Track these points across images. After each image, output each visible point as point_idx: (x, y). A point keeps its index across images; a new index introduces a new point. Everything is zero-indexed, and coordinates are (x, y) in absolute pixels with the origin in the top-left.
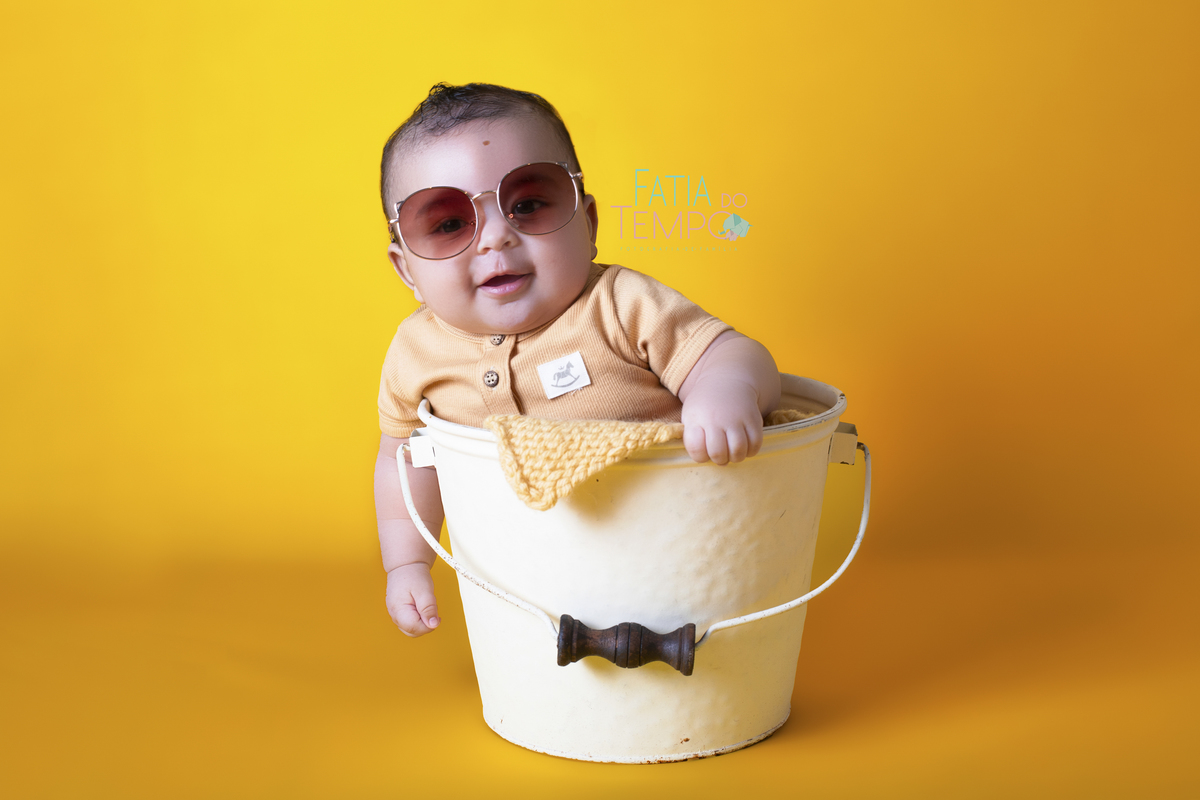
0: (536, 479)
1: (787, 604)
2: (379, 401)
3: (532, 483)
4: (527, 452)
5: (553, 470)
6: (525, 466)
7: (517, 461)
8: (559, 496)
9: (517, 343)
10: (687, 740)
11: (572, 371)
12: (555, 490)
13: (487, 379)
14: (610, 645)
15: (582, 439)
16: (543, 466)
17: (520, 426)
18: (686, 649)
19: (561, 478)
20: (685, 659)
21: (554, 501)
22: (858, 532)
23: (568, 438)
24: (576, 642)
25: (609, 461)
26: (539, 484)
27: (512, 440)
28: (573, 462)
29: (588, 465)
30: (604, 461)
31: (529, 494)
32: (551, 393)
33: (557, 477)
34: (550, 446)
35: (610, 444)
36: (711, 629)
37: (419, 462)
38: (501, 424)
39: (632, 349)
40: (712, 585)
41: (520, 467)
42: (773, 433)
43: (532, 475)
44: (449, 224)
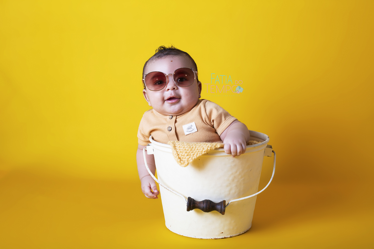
1: (251, 195)
2: (138, 136)
3: (182, 159)
4: (180, 151)
5: (187, 155)
6: (180, 155)
7: (177, 153)
9: (176, 118)
10: (222, 233)
11: (192, 127)
12: (188, 161)
13: (168, 129)
14: (202, 206)
15: (196, 147)
16: (185, 154)
17: (178, 144)
18: (223, 207)
19: (190, 158)
20: (222, 210)
21: (188, 164)
22: (272, 175)
23: (192, 147)
24: (192, 205)
25: (203, 153)
26: (184, 160)
27: (176, 148)
28: (193, 153)
29: (197, 154)
31: (181, 162)
32: (186, 133)
34: (187, 149)
35: (203, 148)
36: (230, 202)
38: (173, 143)
39: (209, 121)
40: (231, 189)
41: (178, 155)
42: (249, 148)
43: (182, 157)
44: (159, 82)
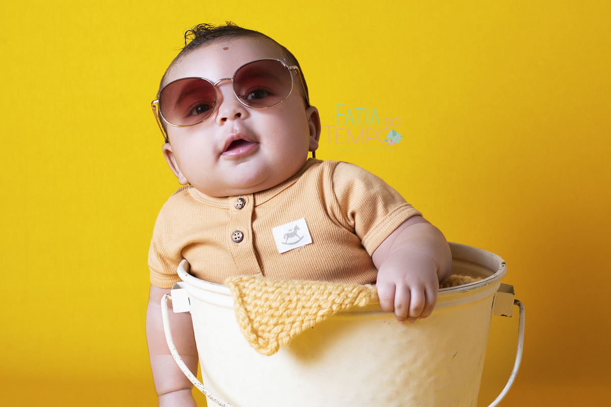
0: (263, 331)
3: (260, 334)
4: (256, 309)
5: (276, 325)
6: (255, 321)
7: (249, 317)
8: (280, 345)
9: (255, 206)
12: (277, 340)
13: (234, 237)
15: (298, 300)
16: (268, 321)
17: (251, 286)
19: (282, 331)
21: (277, 349)
23: (287, 299)
25: (318, 319)
26: (266, 335)
27: (245, 299)
28: (291, 319)
29: (303, 321)
30: (315, 319)
31: (258, 343)
32: (282, 249)
33: (280, 330)
34: (274, 305)
35: (319, 306)
37: (179, 308)
38: (237, 285)
39: (343, 216)
41: (251, 321)
42: (446, 294)
43: (260, 328)
44: (199, 109)
